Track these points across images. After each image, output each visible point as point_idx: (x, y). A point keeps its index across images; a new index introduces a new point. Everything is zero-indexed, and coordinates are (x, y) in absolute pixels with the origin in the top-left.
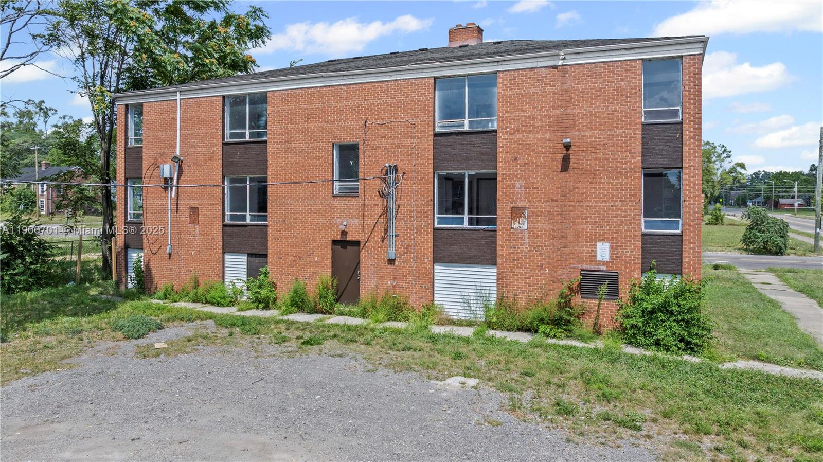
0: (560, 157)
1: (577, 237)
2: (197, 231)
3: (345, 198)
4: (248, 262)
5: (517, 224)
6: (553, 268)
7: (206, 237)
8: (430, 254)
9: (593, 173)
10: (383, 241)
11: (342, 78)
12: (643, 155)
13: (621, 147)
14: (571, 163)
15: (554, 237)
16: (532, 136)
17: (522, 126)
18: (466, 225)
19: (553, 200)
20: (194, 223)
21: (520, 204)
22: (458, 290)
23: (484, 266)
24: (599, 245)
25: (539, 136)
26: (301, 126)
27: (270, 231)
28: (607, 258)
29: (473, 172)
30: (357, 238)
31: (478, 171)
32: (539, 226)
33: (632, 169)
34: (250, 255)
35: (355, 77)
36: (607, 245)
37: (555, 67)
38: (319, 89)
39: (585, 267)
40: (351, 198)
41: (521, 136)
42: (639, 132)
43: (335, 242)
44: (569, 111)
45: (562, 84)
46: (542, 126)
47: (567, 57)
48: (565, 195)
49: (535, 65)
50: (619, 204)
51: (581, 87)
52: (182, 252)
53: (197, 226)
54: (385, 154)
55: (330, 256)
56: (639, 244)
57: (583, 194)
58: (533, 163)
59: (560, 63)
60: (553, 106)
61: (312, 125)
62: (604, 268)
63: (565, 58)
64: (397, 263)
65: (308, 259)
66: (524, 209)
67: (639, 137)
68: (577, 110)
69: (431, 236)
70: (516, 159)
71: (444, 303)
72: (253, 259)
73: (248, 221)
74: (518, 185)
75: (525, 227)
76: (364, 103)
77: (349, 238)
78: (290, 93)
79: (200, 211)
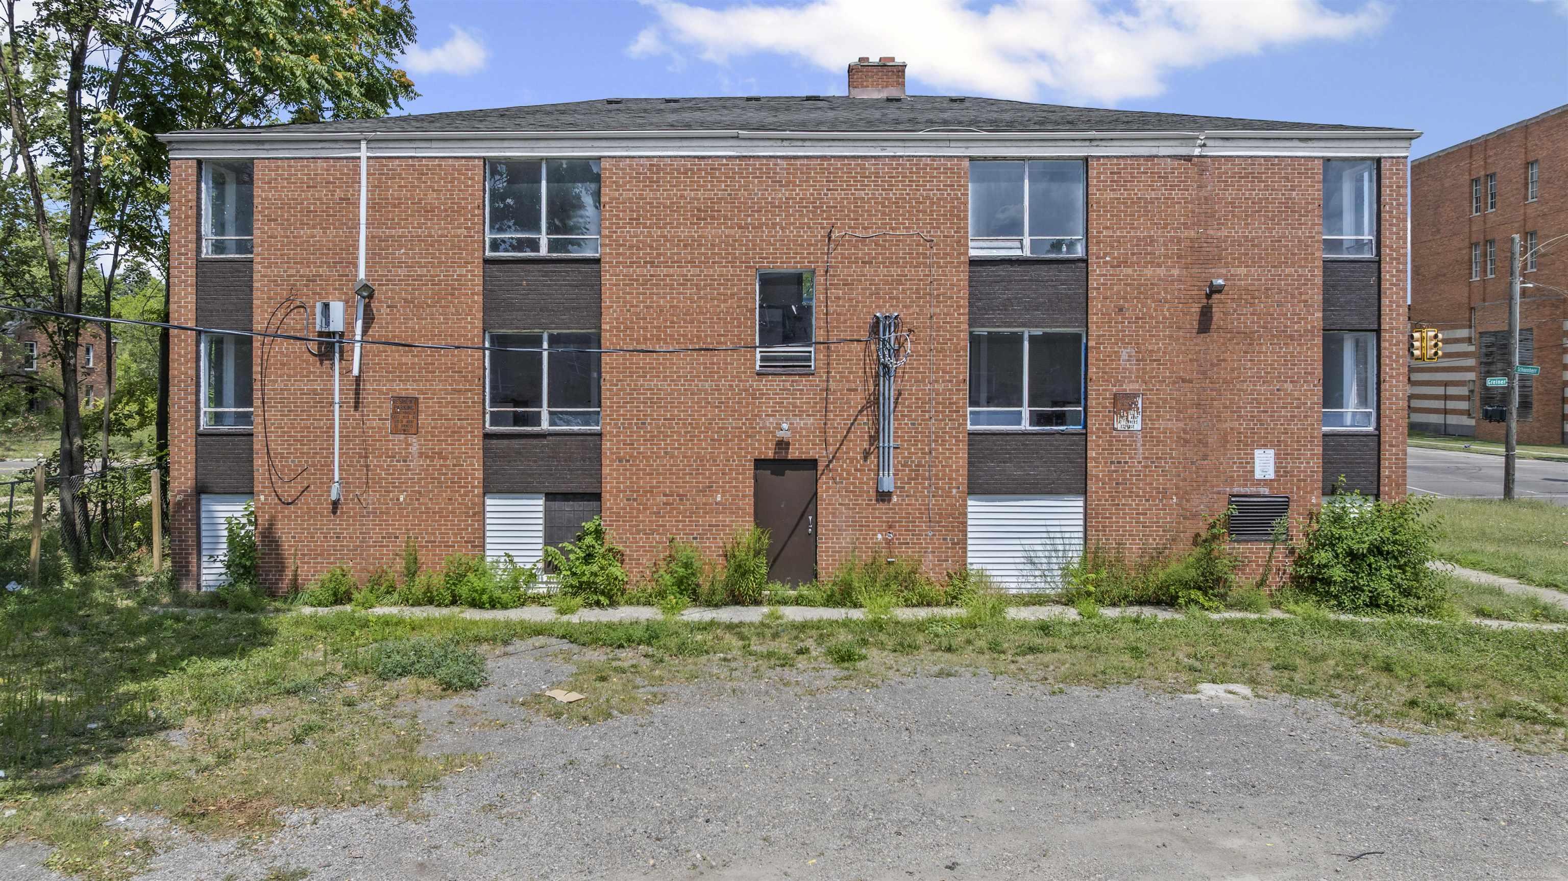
0: (1196, 309)
1: (1224, 440)
2: (414, 449)
3: (784, 378)
4: (547, 511)
5: (1123, 422)
6: (1184, 496)
7: (438, 462)
8: (963, 480)
9: (1248, 336)
10: (865, 459)
11: (779, 143)
12: (1324, 310)
13: (1293, 296)
14: (1215, 319)
15: (1186, 441)
16: (1149, 271)
17: (1133, 254)
18: (1025, 425)
19: (1184, 381)
20: (405, 432)
21: (1129, 387)
22: (1017, 542)
23: (1060, 497)
24: (1258, 453)
25: (1161, 271)
26: (683, 233)
27: (606, 445)
28: (1271, 475)
29: (1038, 332)
30: (812, 454)
31: (1048, 330)
32: (1161, 424)
33: (1306, 331)
34: (550, 497)
35: (807, 143)
36: (1271, 453)
37: (1188, 158)
38: (724, 161)
39: (1236, 490)
40: (797, 378)
41: (1129, 271)
42: (1319, 272)
43: (760, 464)
44: (1211, 232)
45: (1200, 187)
46: (1166, 256)
47: (1209, 143)
48: (1204, 373)
49: (1154, 151)
50: (1289, 386)
51: (1230, 194)
52: (372, 497)
53: (413, 439)
54: (871, 294)
55: (750, 491)
56: (1319, 450)
57: (1233, 370)
58: (1151, 317)
59: (1197, 152)
60: (1184, 224)
61: (710, 232)
62: (1265, 491)
63: (1204, 145)
64: (895, 499)
65: (701, 499)
66: (1136, 396)
67: (1319, 280)
68: (1224, 233)
69: (963, 446)
70: (1121, 310)
71: (989, 567)
72: (556, 505)
73: (545, 425)
74: (1124, 356)
75: (1138, 426)
76: (826, 195)
77: (794, 453)
78: (656, 166)
79: (422, 407)
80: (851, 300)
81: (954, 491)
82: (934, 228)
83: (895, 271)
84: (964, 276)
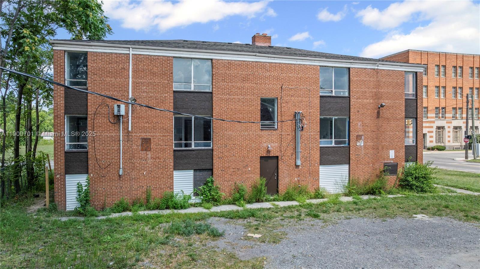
0: (376, 111)
1: (383, 148)
2: (149, 156)
3: (269, 131)
5: (359, 143)
6: (373, 164)
7: (158, 160)
8: (318, 161)
9: (388, 119)
11: (267, 58)
12: (405, 112)
13: (398, 109)
14: (381, 114)
15: (374, 148)
16: (365, 101)
17: (361, 96)
18: (333, 145)
19: (373, 132)
20: (146, 150)
21: (360, 133)
22: (333, 178)
23: (342, 165)
24: (390, 151)
25: (368, 101)
27: (215, 153)
28: (394, 157)
29: (336, 118)
30: (277, 155)
31: (339, 117)
32: (368, 144)
33: (401, 118)
35: (275, 59)
36: (393, 151)
37: (374, 69)
39: (386, 162)
40: (272, 131)
41: (360, 100)
42: (404, 102)
44: (379, 90)
45: (377, 77)
46: (369, 96)
47: (379, 65)
48: (378, 129)
49: (366, 67)
50: (397, 133)
51: (384, 80)
52: (134, 174)
53: (149, 153)
55: (259, 167)
56: (404, 150)
57: (385, 128)
58: (366, 114)
59: (376, 68)
60: (374, 88)
61: (247, 85)
62: (392, 162)
64: (300, 167)
66: (362, 136)
67: (404, 104)
68: (383, 91)
69: (318, 151)
70: (358, 111)
73: (193, 147)
74: (359, 125)
75: (362, 145)
76: (281, 75)
77: (272, 155)
79: (152, 141)
80: (288, 107)
81: (316, 164)
82: (310, 86)
83: (300, 99)
84: (319, 101)
